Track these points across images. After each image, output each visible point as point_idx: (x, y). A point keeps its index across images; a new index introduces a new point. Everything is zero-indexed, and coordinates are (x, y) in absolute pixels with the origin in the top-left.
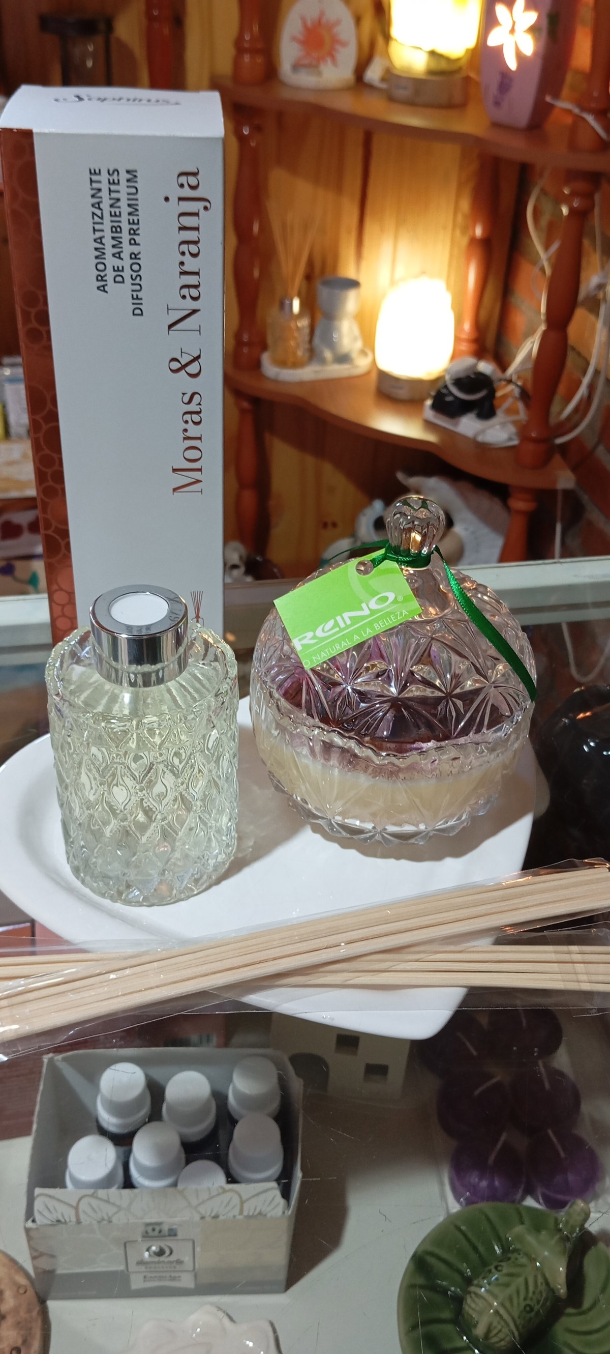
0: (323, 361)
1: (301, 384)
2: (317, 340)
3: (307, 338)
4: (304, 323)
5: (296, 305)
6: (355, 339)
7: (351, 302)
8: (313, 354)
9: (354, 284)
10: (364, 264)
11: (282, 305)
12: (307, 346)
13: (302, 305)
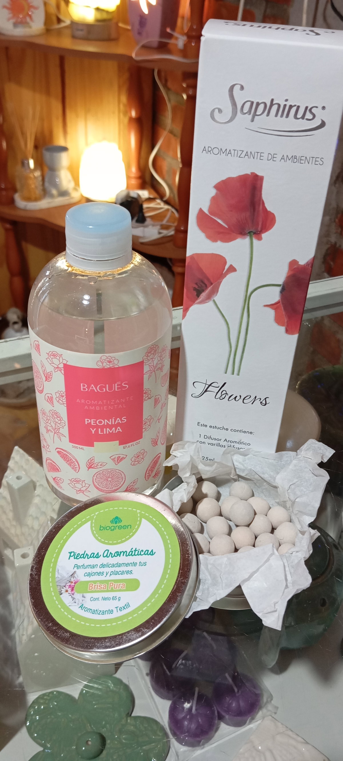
0: (52, 196)
1: (41, 210)
2: (47, 184)
3: (41, 183)
4: (38, 174)
5: (32, 163)
6: (69, 181)
7: (64, 159)
8: (45, 193)
9: (64, 149)
10: (69, 137)
11: (23, 164)
12: (41, 188)
13: (35, 163)
